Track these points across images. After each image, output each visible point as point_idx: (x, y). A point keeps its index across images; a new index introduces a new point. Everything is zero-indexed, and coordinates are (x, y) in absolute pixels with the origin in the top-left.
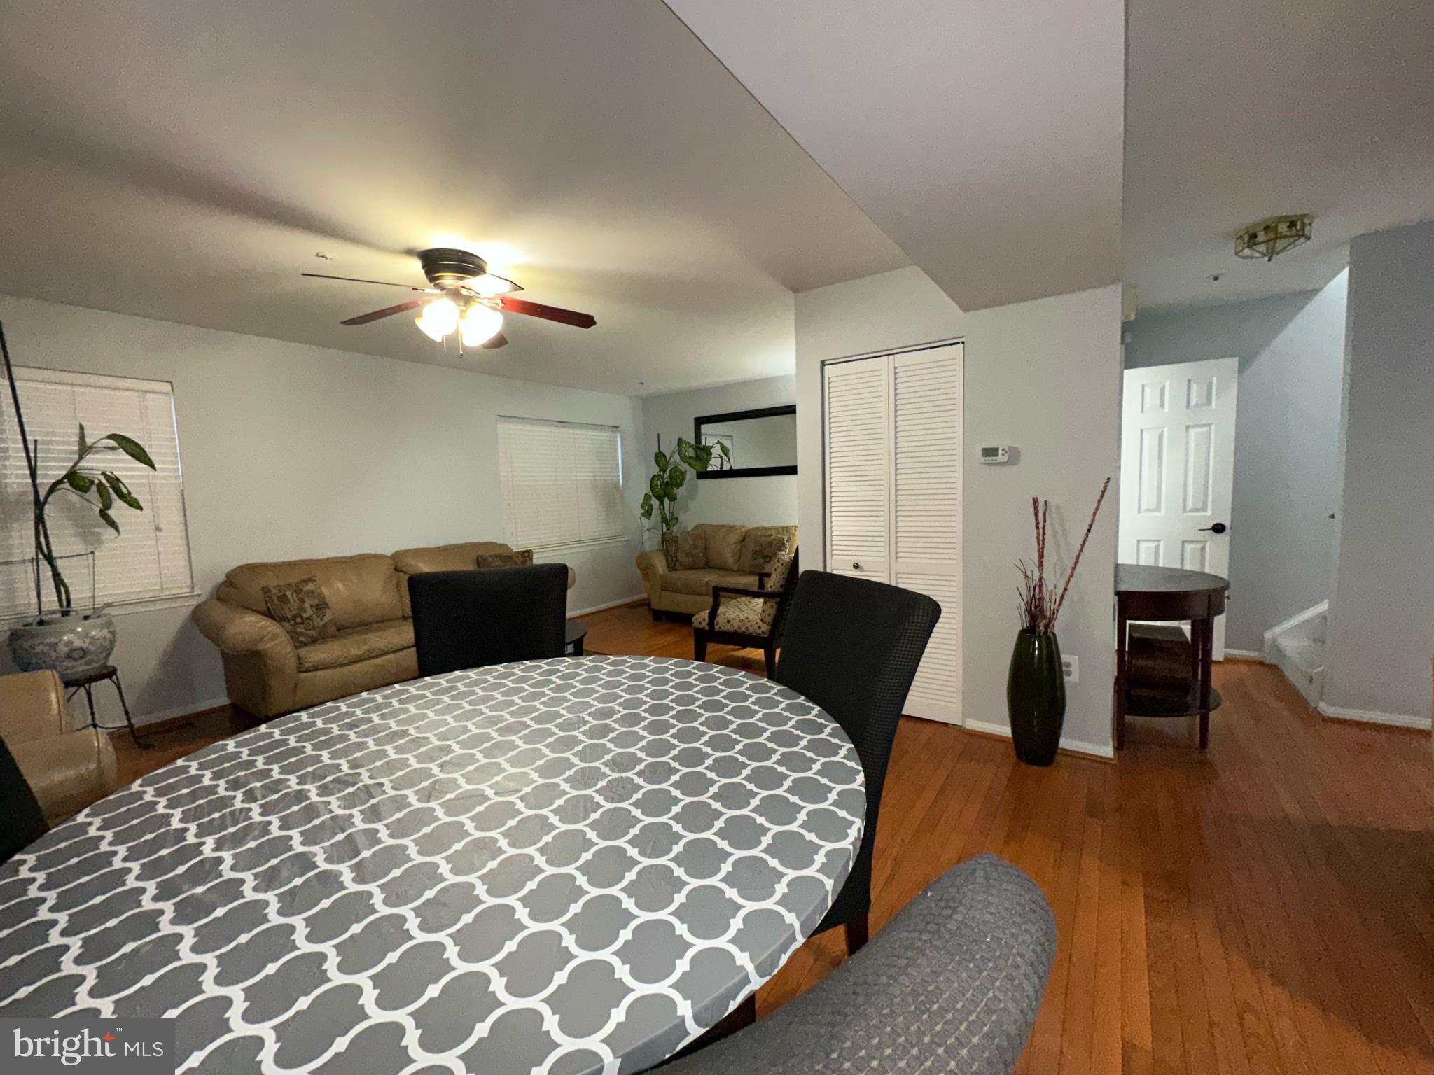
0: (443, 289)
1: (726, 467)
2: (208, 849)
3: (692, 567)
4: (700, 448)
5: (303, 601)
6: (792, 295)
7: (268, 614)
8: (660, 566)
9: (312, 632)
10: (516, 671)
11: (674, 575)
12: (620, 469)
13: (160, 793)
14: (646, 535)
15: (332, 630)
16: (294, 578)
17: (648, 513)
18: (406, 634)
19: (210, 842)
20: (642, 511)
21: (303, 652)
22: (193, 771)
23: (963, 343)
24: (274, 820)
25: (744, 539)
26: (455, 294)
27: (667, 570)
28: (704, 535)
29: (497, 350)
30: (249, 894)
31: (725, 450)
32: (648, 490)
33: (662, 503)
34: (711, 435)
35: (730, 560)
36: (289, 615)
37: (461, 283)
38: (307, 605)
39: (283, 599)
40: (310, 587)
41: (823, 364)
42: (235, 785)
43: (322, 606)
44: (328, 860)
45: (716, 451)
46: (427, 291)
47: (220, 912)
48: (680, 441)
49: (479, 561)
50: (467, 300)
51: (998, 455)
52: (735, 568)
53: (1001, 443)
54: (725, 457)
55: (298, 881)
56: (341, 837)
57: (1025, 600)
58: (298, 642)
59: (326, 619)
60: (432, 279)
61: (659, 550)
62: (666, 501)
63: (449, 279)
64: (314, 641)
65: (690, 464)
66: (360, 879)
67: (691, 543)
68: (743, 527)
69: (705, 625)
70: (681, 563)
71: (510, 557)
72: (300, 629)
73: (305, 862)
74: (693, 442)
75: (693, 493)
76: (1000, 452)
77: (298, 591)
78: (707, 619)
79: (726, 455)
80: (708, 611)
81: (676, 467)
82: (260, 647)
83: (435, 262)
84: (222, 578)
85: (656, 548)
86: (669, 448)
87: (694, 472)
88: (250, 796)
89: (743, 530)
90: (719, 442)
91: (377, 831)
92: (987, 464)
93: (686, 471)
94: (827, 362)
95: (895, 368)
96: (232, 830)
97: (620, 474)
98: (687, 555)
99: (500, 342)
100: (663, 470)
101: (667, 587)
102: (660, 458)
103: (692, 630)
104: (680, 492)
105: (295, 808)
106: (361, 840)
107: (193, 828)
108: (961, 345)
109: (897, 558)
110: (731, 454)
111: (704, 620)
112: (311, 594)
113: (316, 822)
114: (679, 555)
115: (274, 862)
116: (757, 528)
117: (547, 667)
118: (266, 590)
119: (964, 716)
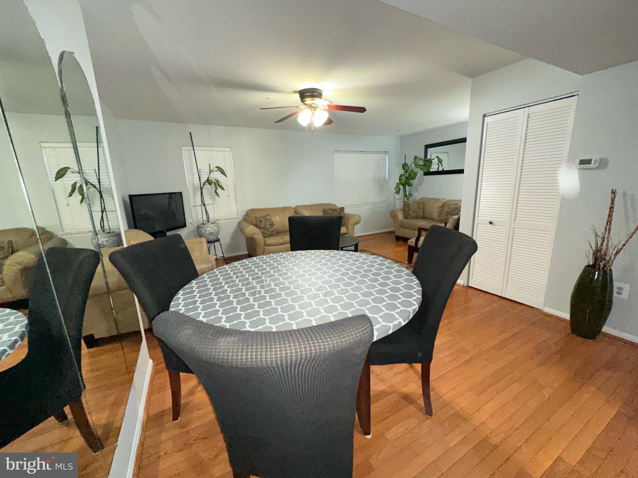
0: (306, 105)
1: (440, 169)
2: (226, 288)
3: (417, 217)
4: (426, 160)
5: (266, 222)
6: (471, 79)
7: (256, 226)
8: (401, 216)
9: (269, 233)
10: (332, 254)
11: (406, 221)
12: (387, 172)
13: (220, 273)
14: (397, 202)
15: (275, 233)
16: (264, 214)
17: (398, 192)
18: (287, 238)
19: (226, 286)
20: (395, 191)
21: (266, 239)
22: (227, 269)
23: (578, 95)
24: (240, 284)
25: (443, 206)
26: (310, 106)
27: (403, 218)
28: (423, 203)
29: (329, 126)
30: (231, 299)
31: (440, 161)
32: (398, 182)
33: (405, 187)
34: (433, 153)
35: (435, 215)
36: (262, 227)
37: (313, 102)
38: (267, 224)
39: (261, 221)
40: (268, 217)
41: (484, 116)
42: (234, 274)
43: (272, 225)
44: (249, 295)
45: (435, 161)
46: (300, 107)
47: (225, 301)
48: (416, 157)
49: (324, 211)
50: (315, 108)
51: (591, 164)
52: (437, 219)
53: (595, 156)
54: (440, 165)
55: (241, 298)
56: (253, 291)
57: (594, 249)
58: (265, 236)
59: (273, 229)
60: (303, 102)
61: (402, 209)
62: (407, 187)
63: (308, 101)
64: (270, 236)
65: (420, 168)
66: (254, 301)
67: (416, 206)
68: (444, 199)
69: (413, 244)
70: (410, 216)
71: (335, 210)
72: (265, 232)
73: (244, 295)
74: (422, 157)
75: (421, 183)
76: (593, 162)
77: (265, 219)
78: (414, 242)
79: (441, 163)
80: (415, 239)
81: (412, 170)
82: (254, 236)
83: (304, 94)
84: (245, 213)
85: (401, 208)
86: (410, 161)
87: (422, 173)
88: (237, 277)
89: (444, 201)
90: (437, 157)
91: (261, 291)
92: (582, 169)
93: (417, 172)
94: (487, 115)
95: (529, 115)
96: (231, 284)
97: (387, 174)
98: (414, 212)
99: (329, 122)
100: (406, 172)
101: (402, 226)
102: (405, 166)
103: (407, 247)
104: (415, 182)
105: (246, 282)
106: (257, 292)
107: (224, 282)
108: (576, 97)
109: (515, 220)
110: (443, 163)
111: (413, 242)
112: (268, 220)
113: (249, 286)
114: (410, 212)
115: (238, 293)
116: (450, 201)
117: (342, 254)
118: (256, 218)
119: (545, 305)
